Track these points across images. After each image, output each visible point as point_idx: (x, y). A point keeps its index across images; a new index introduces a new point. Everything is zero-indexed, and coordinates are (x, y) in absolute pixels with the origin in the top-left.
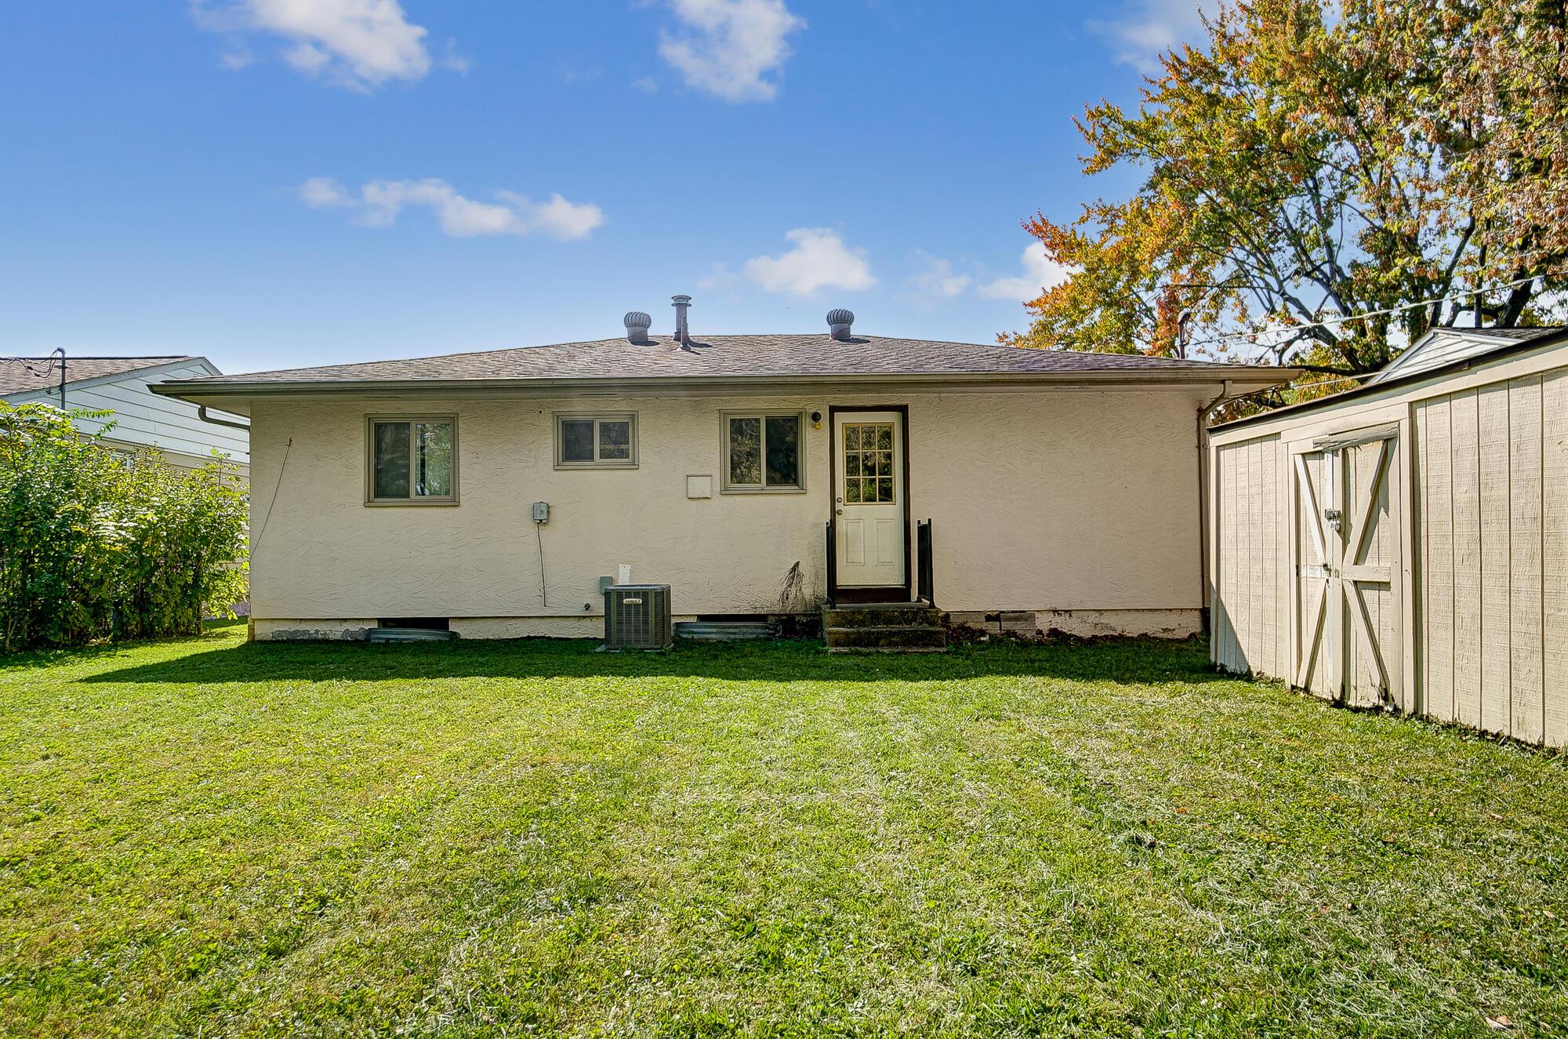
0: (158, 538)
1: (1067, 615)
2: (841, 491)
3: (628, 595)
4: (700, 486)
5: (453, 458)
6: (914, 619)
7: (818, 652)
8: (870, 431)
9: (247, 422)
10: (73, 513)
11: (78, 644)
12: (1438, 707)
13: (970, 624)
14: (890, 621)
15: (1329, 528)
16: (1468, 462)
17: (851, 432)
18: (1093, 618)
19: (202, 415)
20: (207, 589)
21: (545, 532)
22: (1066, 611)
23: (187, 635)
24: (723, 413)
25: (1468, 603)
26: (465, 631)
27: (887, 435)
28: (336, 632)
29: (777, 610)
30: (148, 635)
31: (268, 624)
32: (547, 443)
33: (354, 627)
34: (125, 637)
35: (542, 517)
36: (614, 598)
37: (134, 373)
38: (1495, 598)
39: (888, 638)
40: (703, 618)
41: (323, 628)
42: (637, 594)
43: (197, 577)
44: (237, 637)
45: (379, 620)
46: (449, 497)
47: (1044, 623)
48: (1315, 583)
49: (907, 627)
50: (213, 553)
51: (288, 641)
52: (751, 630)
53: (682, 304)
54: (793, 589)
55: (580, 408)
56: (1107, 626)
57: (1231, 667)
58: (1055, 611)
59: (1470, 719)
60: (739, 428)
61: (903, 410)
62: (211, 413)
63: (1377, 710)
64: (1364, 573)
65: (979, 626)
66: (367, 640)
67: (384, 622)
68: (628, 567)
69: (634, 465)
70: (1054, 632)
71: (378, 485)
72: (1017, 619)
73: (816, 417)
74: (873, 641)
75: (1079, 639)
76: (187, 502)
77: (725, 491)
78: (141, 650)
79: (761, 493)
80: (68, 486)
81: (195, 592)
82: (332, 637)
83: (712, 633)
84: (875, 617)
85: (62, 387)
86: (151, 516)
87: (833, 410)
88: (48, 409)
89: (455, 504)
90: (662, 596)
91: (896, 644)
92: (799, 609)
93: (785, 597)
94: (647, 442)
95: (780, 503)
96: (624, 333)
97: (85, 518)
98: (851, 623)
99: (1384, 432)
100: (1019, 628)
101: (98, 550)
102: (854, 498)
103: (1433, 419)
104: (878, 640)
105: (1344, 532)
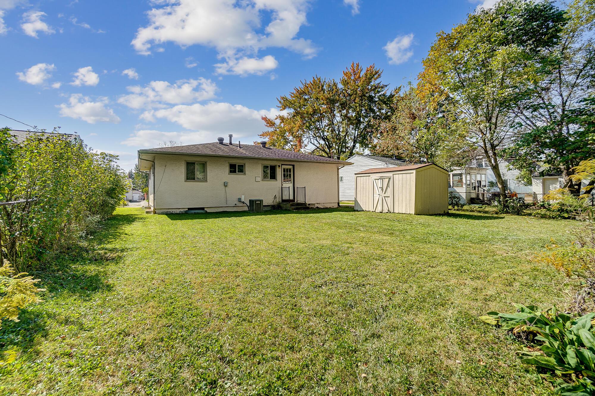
1: (319, 204)
2: (283, 180)
3: (257, 201)
4: (258, 179)
5: (206, 171)
6: (303, 205)
8: (287, 169)
12: (396, 211)
15: (380, 190)
16: (401, 182)
17: (285, 169)
18: (323, 205)
21: (227, 188)
24: (262, 165)
25: (401, 199)
26: (209, 210)
27: (291, 171)
28: (178, 211)
29: (272, 204)
31: (160, 210)
32: (227, 169)
33: (181, 210)
35: (225, 185)
36: (251, 202)
38: (404, 198)
39: (301, 208)
41: (174, 210)
42: (259, 201)
45: (188, 208)
47: (316, 205)
48: (377, 197)
52: (269, 208)
53: (231, 136)
54: (275, 200)
55: (233, 162)
56: (325, 206)
57: (359, 210)
58: (317, 203)
59: (401, 212)
60: (266, 167)
61: (293, 166)
63: (387, 213)
64: (385, 195)
66: (185, 213)
67: (190, 209)
68: (244, 196)
69: (245, 174)
70: (317, 207)
71: (187, 177)
72: (312, 205)
73: (279, 166)
75: (322, 208)
77: (263, 180)
79: (269, 181)
84: (297, 204)
87: (282, 165)
89: (206, 181)
90: (261, 201)
91: (303, 209)
92: (276, 204)
93: (273, 202)
94: (247, 169)
95: (272, 182)
99: (389, 177)
102: (284, 182)
103: (396, 177)
104: (299, 209)
105: (382, 190)
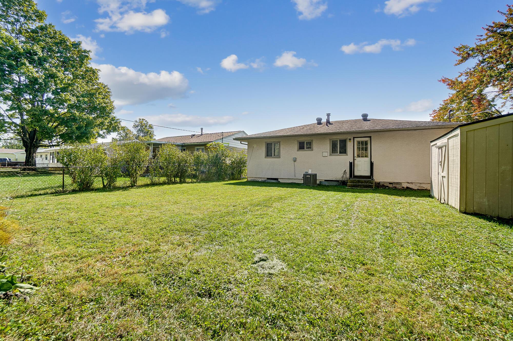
0: (235, 163)
1: (411, 184)
2: (356, 155)
3: (307, 175)
4: (325, 154)
5: (279, 149)
6: (368, 182)
7: (344, 188)
8: (362, 142)
9: (247, 143)
10: (223, 159)
11: (224, 180)
12: (450, 202)
13: (385, 185)
14: (362, 183)
17: (359, 142)
18: (418, 185)
19: (241, 143)
20: (242, 172)
21: (295, 163)
22: (411, 183)
23: (239, 180)
24: (330, 140)
26: (281, 181)
27: (366, 143)
28: (260, 180)
29: (341, 180)
30: (233, 179)
32: (296, 146)
33: (263, 179)
34: (230, 180)
35: (295, 160)
36: (305, 175)
37: (229, 136)
39: (360, 186)
40: (325, 180)
41: (258, 179)
42: (309, 175)
43: (241, 170)
44: (245, 180)
46: (279, 156)
47: (405, 185)
49: (366, 184)
50: (243, 166)
51: (253, 181)
52: (335, 183)
54: (345, 175)
55: (302, 139)
57: (432, 195)
58: (408, 183)
59: (452, 205)
61: (370, 137)
62: (242, 142)
63: (444, 203)
64: (443, 175)
65: (387, 185)
66: (265, 182)
67: (268, 179)
68: (311, 170)
69: (312, 150)
70: (407, 188)
71: (267, 154)
72: (397, 184)
73: (350, 139)
74: (357, 186)
75: (414, 189)
76: (239, 157)
77: (330, 155)
78: (231, 181)
79: (338, 155)
80: (223, 155)
81: (240, 172)
82: (259, 181)
83: (327, 183)
84: (359, 181)
85: (222, 138)
86: (234, 160)
87: (354, 138)
88: (220, 142)
89: (280, 158)
90: (315, 176)
91: (362, 187)
92: (346, 180)
93: (343, 177)
94: (315, 145)
95: (342, 157)
96: (316, 122)
97: (225, 160)
98: (354, 183)
99: (446, 144)
100: (398, 186)
101: (226, 165)
102: (358, 156)
104: (358, 186)
105: (441, 165)
